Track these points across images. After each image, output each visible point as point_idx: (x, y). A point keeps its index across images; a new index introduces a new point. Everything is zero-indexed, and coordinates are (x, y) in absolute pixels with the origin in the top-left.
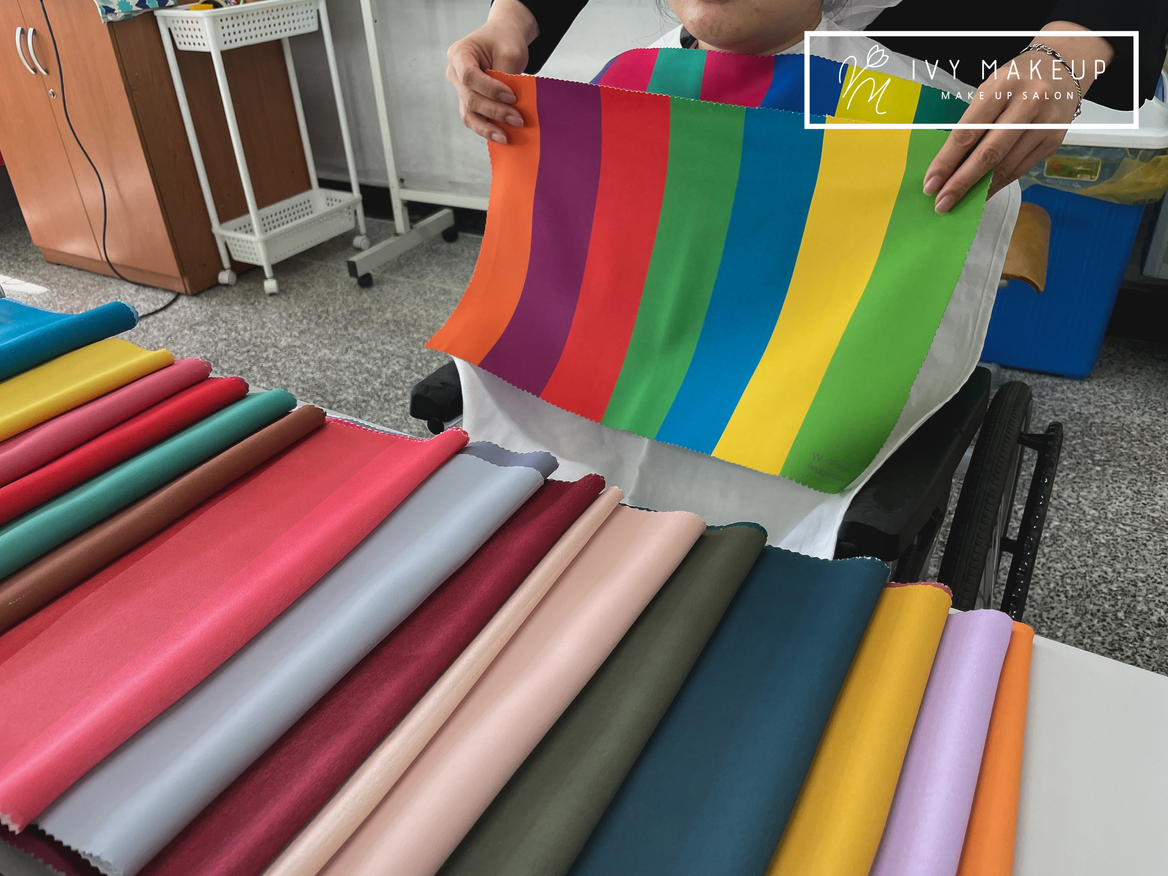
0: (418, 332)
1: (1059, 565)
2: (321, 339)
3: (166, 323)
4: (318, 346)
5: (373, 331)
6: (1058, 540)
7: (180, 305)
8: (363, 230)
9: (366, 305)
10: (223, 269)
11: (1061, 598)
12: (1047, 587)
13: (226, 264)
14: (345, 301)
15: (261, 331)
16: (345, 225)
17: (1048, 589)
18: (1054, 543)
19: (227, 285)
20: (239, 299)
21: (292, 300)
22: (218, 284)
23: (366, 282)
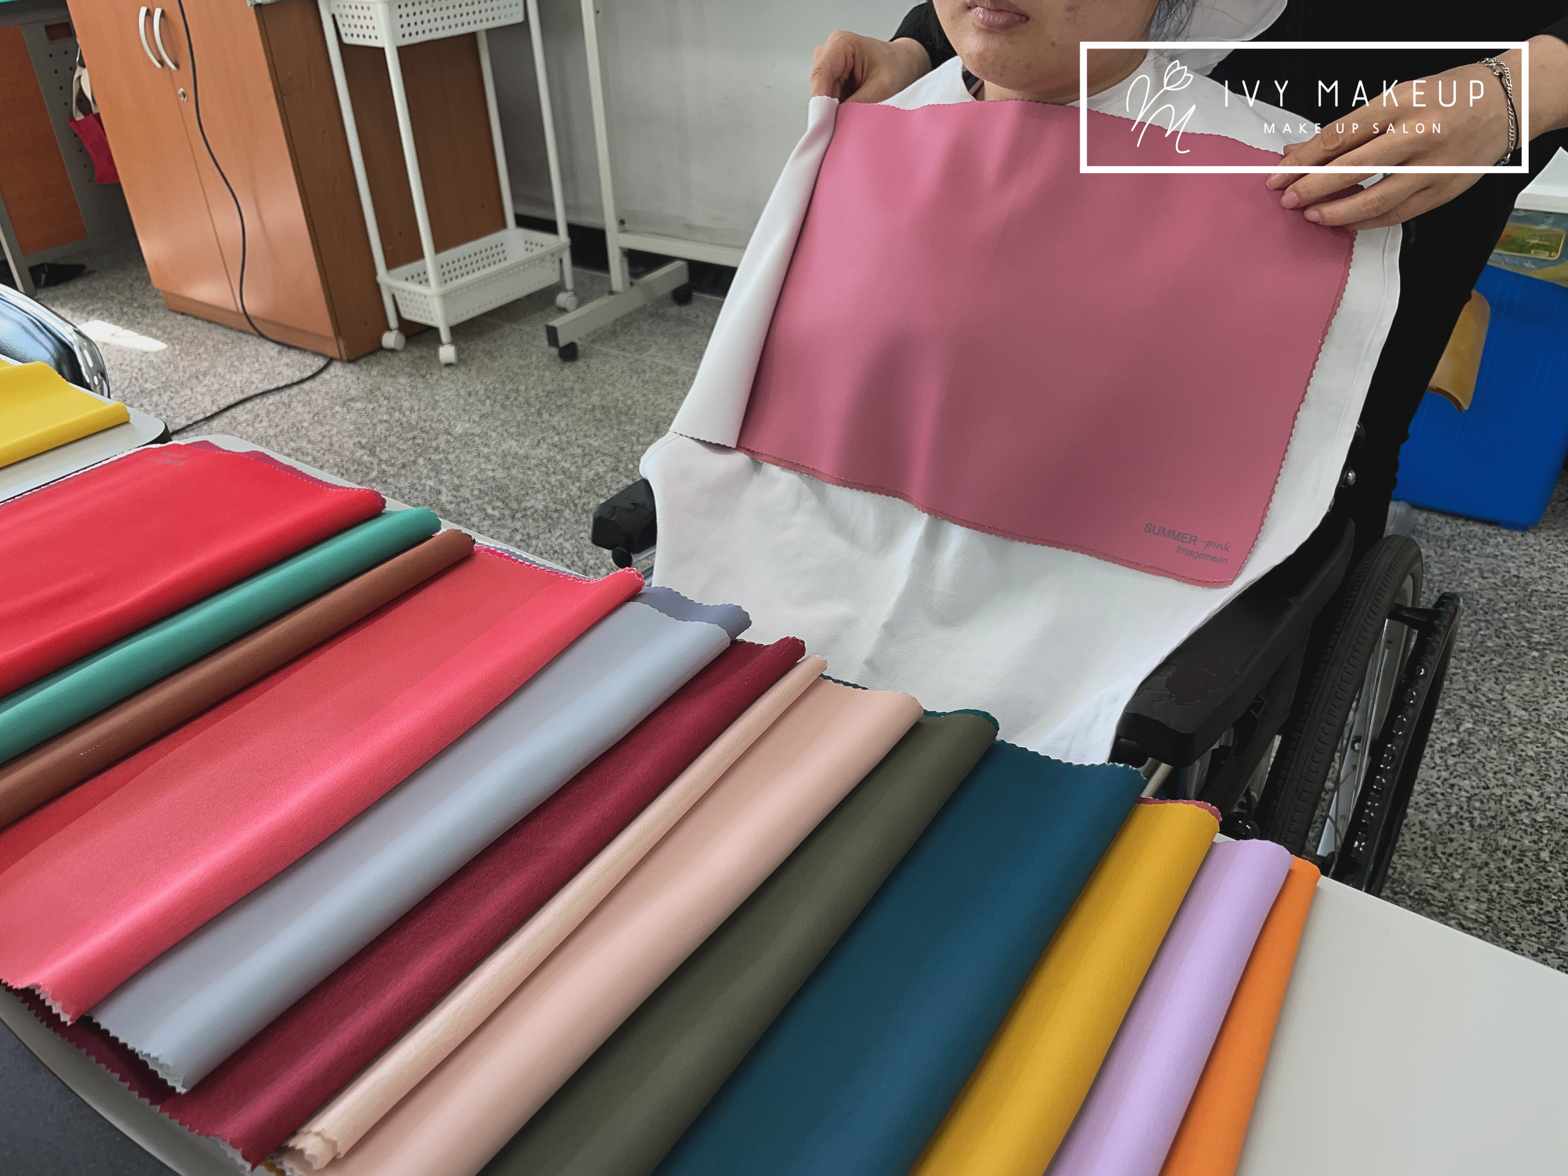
0: (632, 424)
1: (1467, 782)
2: (507, 427)
3: (314, 397)
4: (502, 435)
5: (574, 418)
6: (1468, 749)
7: (333, 375)
8: (569, 284)
9: (567, 385)
10: (389, 329)
11: (1464, 827)
12: (1446, 810)
13: (393, 322)
14: (541, 378)
15: (432, 412)
16: (546, 277)
17: (1448, 813)
18: (1463, 752)
19: (392, 350)
20: (407, 370)
21: (473, 373)
22: (381, 348)
23: (569, 353)
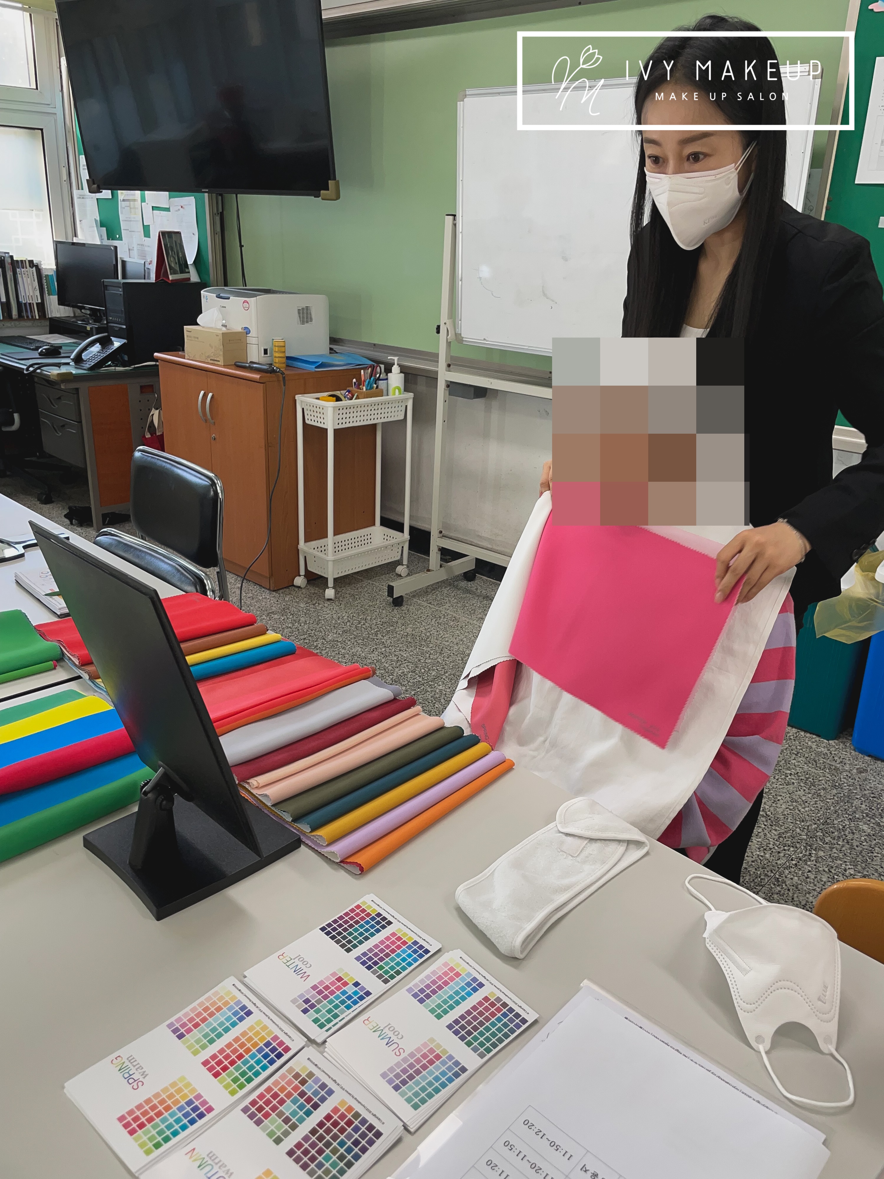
2: (357, 639)
4: (353, 644)
5: (395, 639)
7: (264, 597)
8: (405, 562)
9: (395, 620)
10: (300, 576)
13: (302, 571)
14: (380, 614)
15: (316, 626)
16: (392, 556)
19: (299, 587)
20: (305, 599)
21: (343, 606)
22: (293, 585)
23: (398, 602)
